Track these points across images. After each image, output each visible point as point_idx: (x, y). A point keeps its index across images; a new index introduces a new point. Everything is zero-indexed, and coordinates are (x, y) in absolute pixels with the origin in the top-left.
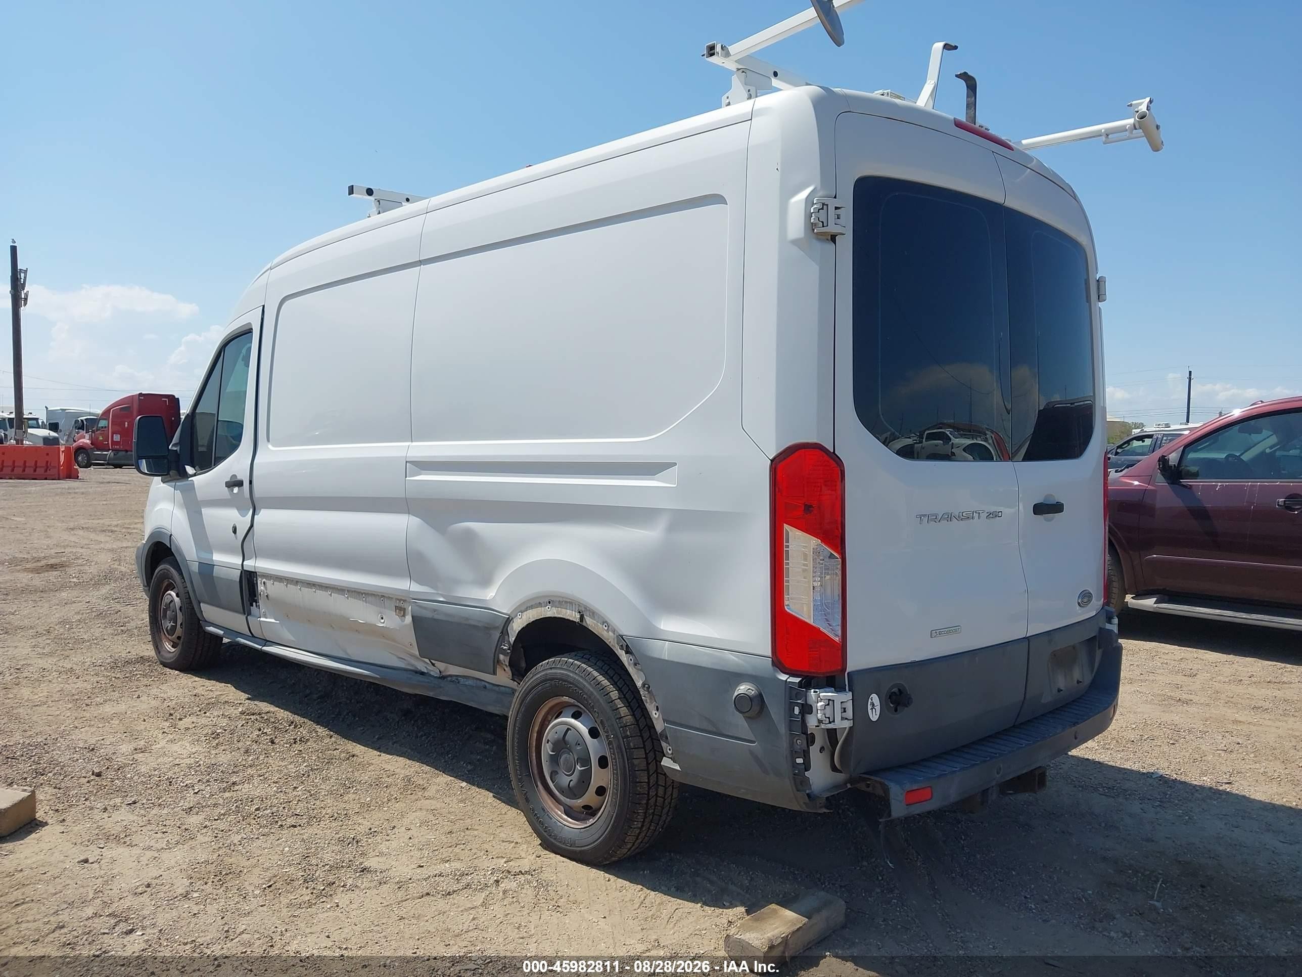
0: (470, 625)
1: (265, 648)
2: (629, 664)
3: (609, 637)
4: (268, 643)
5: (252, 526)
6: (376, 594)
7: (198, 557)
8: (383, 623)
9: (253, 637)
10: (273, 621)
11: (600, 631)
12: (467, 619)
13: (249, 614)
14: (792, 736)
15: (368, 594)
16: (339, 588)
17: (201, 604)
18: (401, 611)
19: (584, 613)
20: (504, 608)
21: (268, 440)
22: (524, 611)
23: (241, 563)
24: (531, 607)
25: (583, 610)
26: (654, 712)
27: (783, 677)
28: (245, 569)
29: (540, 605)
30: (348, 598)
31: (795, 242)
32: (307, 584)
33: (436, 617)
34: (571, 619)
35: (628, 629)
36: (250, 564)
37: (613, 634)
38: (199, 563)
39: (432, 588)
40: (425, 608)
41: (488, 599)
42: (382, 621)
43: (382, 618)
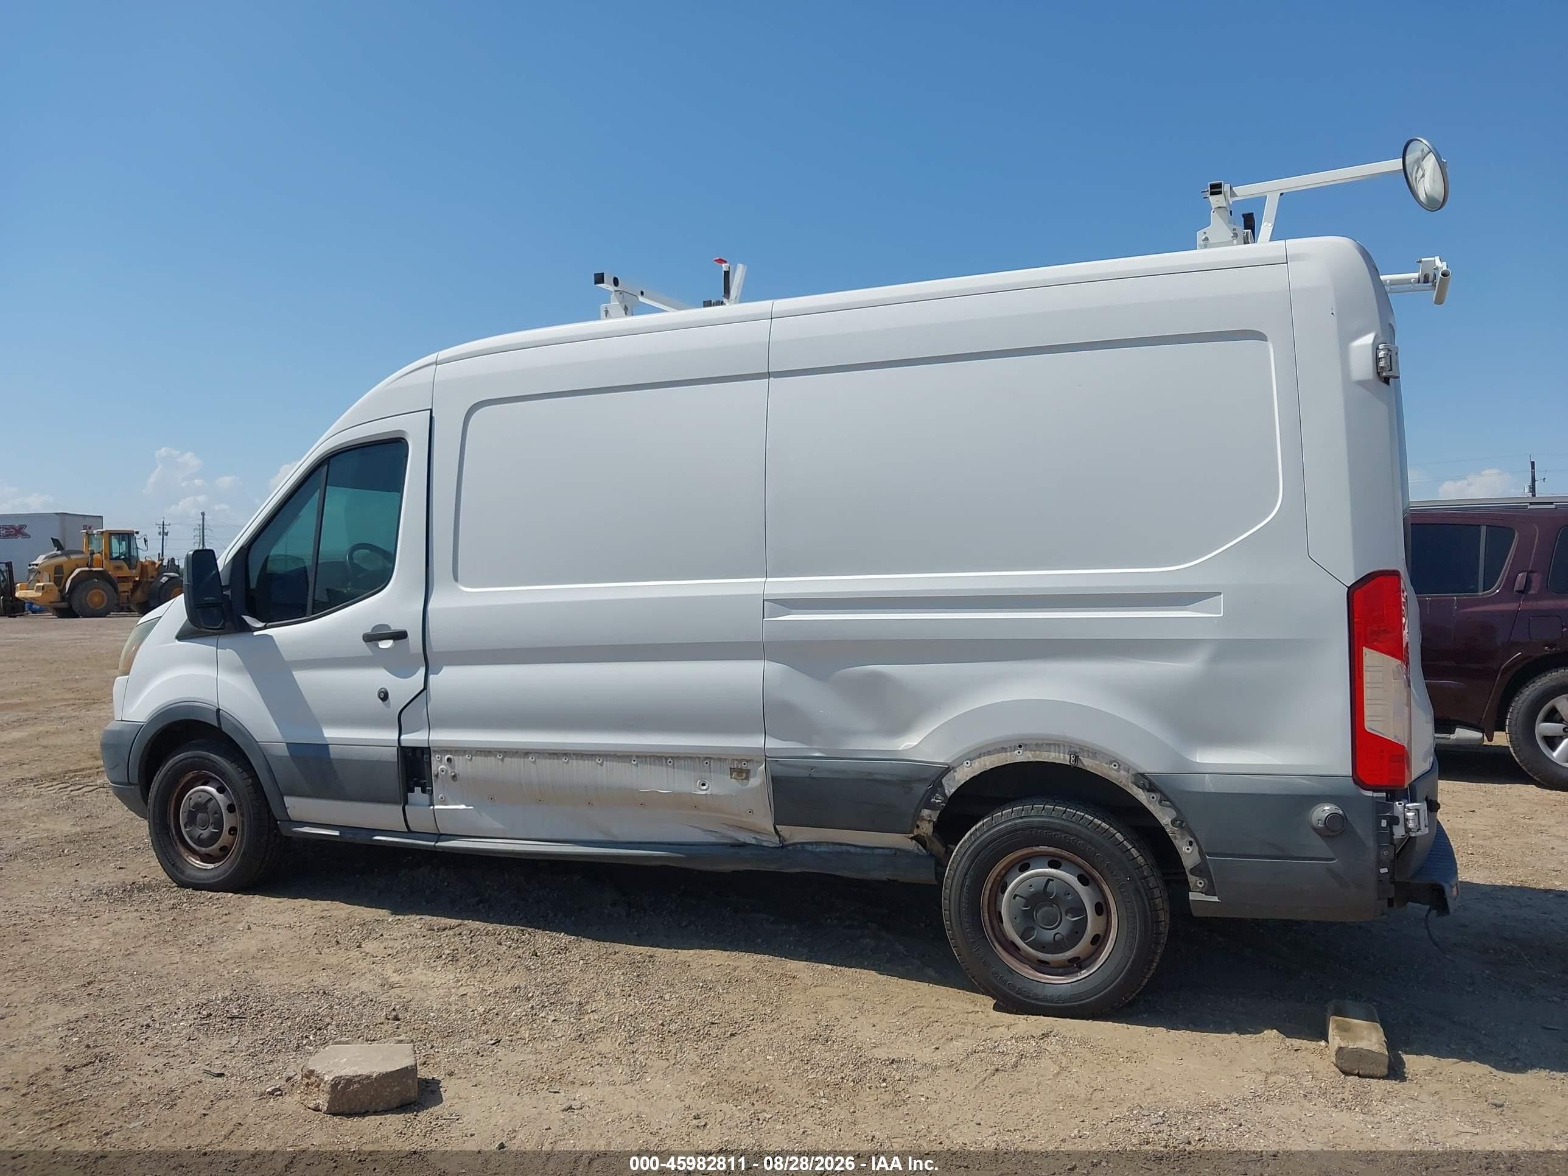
0: (876, 781)
1: (439, 844)
2: (1150, 802)
3: (1120, 777)
4: (442, 837)
5: (425, 688)
6: (694, 756)
7: (284, 737)
8: (706, 790)
9: (410, 833)
10: (463, 807)
11: (1105, 771)
12: (870, 773)
13: (406, 802)
14: (1380, 847)
15: (678, 758)
16: (619, 754)
17: (286, 799)
18: (741, 772)
19: (1079, 754)
20: (940, 757)
21: (456, 579)
22: (974, 759)
23: (397, 738)
24: (989, 753)
25: (1078, 751)
26: (1184, 849)
27: (1369, 794)
28: (402, 745)
29: (1004, 750)
30: (637, 765)
31: (1361, 383)
32: (550, 754)
33: (815, 775)
34: (1057, 762)
35: (1149, 765)
36: (414, 738)
37: (1126, 773)
38: (287, 743)
39: (799, 742)
40: (796, 767)
41: (901, 749)
42: (704, 787)
43: (704, 785)
